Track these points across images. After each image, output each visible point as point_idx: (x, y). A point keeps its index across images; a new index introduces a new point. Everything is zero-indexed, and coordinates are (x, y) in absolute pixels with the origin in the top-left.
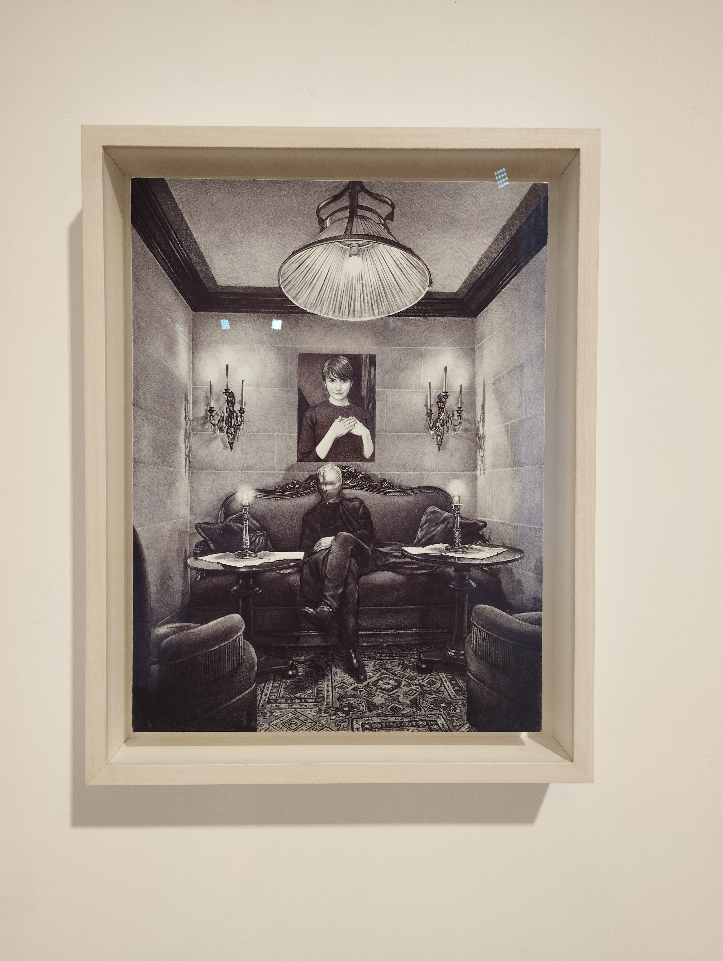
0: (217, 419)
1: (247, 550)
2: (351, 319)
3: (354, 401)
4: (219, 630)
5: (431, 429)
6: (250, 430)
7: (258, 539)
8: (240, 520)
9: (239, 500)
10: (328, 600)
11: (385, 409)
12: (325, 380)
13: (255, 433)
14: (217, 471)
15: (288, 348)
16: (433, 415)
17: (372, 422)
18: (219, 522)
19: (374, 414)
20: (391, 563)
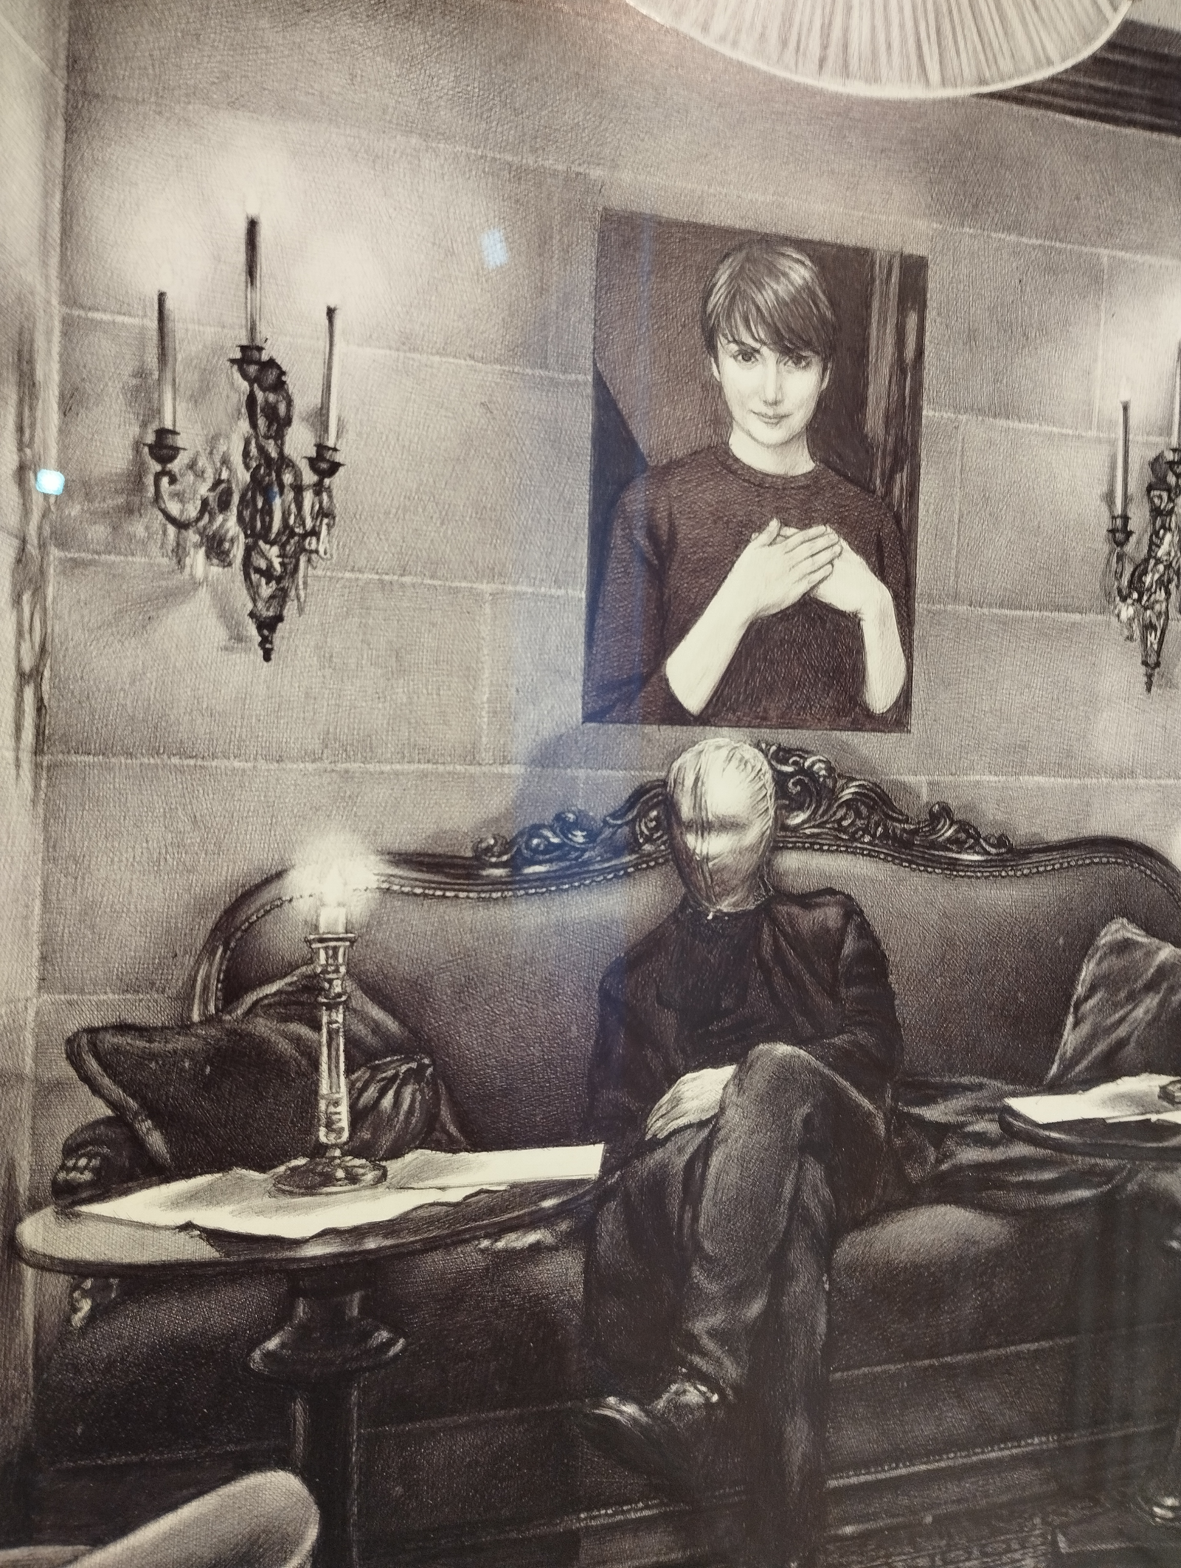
0: (195, 492)
1: (337, 1153)
2: (831, 84)
3: (834, 458)
4: (188, 1560)
5: (1124, 599)
6: (362, 563)
7: (391, 1094)
8: (302, 1004)
9: (302, 907)
10: (703, 1353)
11: (957, 499)
12: (712, 348)
13: (386, 578)
14: (192, 762)
15: (555, 174)
16: (1133, 539)
17: (904, 558)
18: (196, 1017)
19: (911, 521)
20: (959, 1169)
